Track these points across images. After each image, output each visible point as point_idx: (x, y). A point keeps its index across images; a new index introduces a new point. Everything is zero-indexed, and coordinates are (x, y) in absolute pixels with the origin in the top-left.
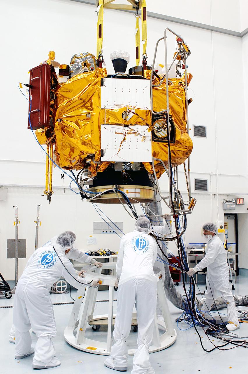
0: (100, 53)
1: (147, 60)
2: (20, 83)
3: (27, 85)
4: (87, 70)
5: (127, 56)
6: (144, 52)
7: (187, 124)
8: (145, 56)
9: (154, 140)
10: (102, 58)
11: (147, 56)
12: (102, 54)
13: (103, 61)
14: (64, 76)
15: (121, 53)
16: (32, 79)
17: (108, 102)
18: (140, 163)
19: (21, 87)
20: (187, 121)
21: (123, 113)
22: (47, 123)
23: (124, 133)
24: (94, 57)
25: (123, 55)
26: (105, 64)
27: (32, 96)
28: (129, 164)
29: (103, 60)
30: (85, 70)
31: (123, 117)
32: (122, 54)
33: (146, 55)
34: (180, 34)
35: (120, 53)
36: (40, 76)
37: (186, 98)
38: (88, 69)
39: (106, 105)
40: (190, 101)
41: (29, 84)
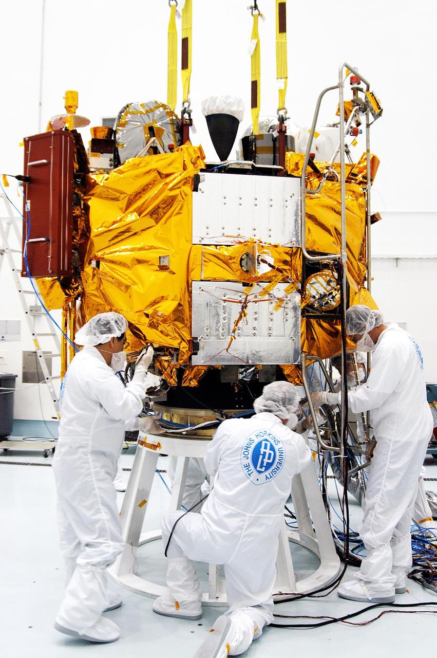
0: (184, 103)
1: (286, 123)
2: (5, 176)
3: (19, 178)
4: (155, 145)
5: (240, 109)
6: (281, 106)
7: (367, 269)
8: (283, 114)
9: (307, 314)
10: (190, 115)
11: (287, 116)
12: (189, 106)
13: (191, 123)
14: (102, 153)
15: (228, 101)
16: (29, 164)
17: (207, 228)
18: (275, 366)
19: (7, 184)
20: (368, 263)
21: (243, 258)
22: (66, 268)
23: (243, 301)
24: (171, 113)
25: (232, 106)
26: (194, 130)
27: (29, 201)
28: (253, 369)
29: (191, 120)
30: (152, 145)
31: (242, 266)
32: (229, 104)
33: (286, 113)
34: (356, 67)
35: (225, 103)
36: (48, 159)
37: (367, 213)
38: (158, 144)
39: (204, 235)
40: (374, 219)
41: (22, 174)
